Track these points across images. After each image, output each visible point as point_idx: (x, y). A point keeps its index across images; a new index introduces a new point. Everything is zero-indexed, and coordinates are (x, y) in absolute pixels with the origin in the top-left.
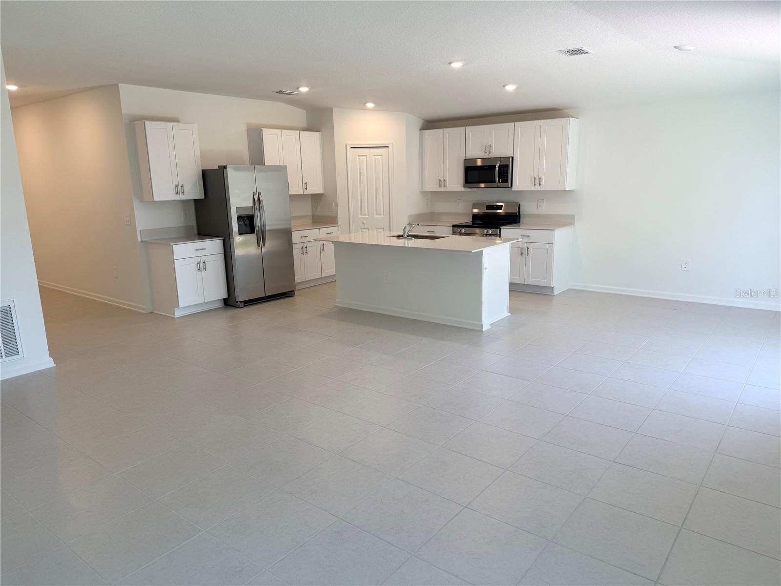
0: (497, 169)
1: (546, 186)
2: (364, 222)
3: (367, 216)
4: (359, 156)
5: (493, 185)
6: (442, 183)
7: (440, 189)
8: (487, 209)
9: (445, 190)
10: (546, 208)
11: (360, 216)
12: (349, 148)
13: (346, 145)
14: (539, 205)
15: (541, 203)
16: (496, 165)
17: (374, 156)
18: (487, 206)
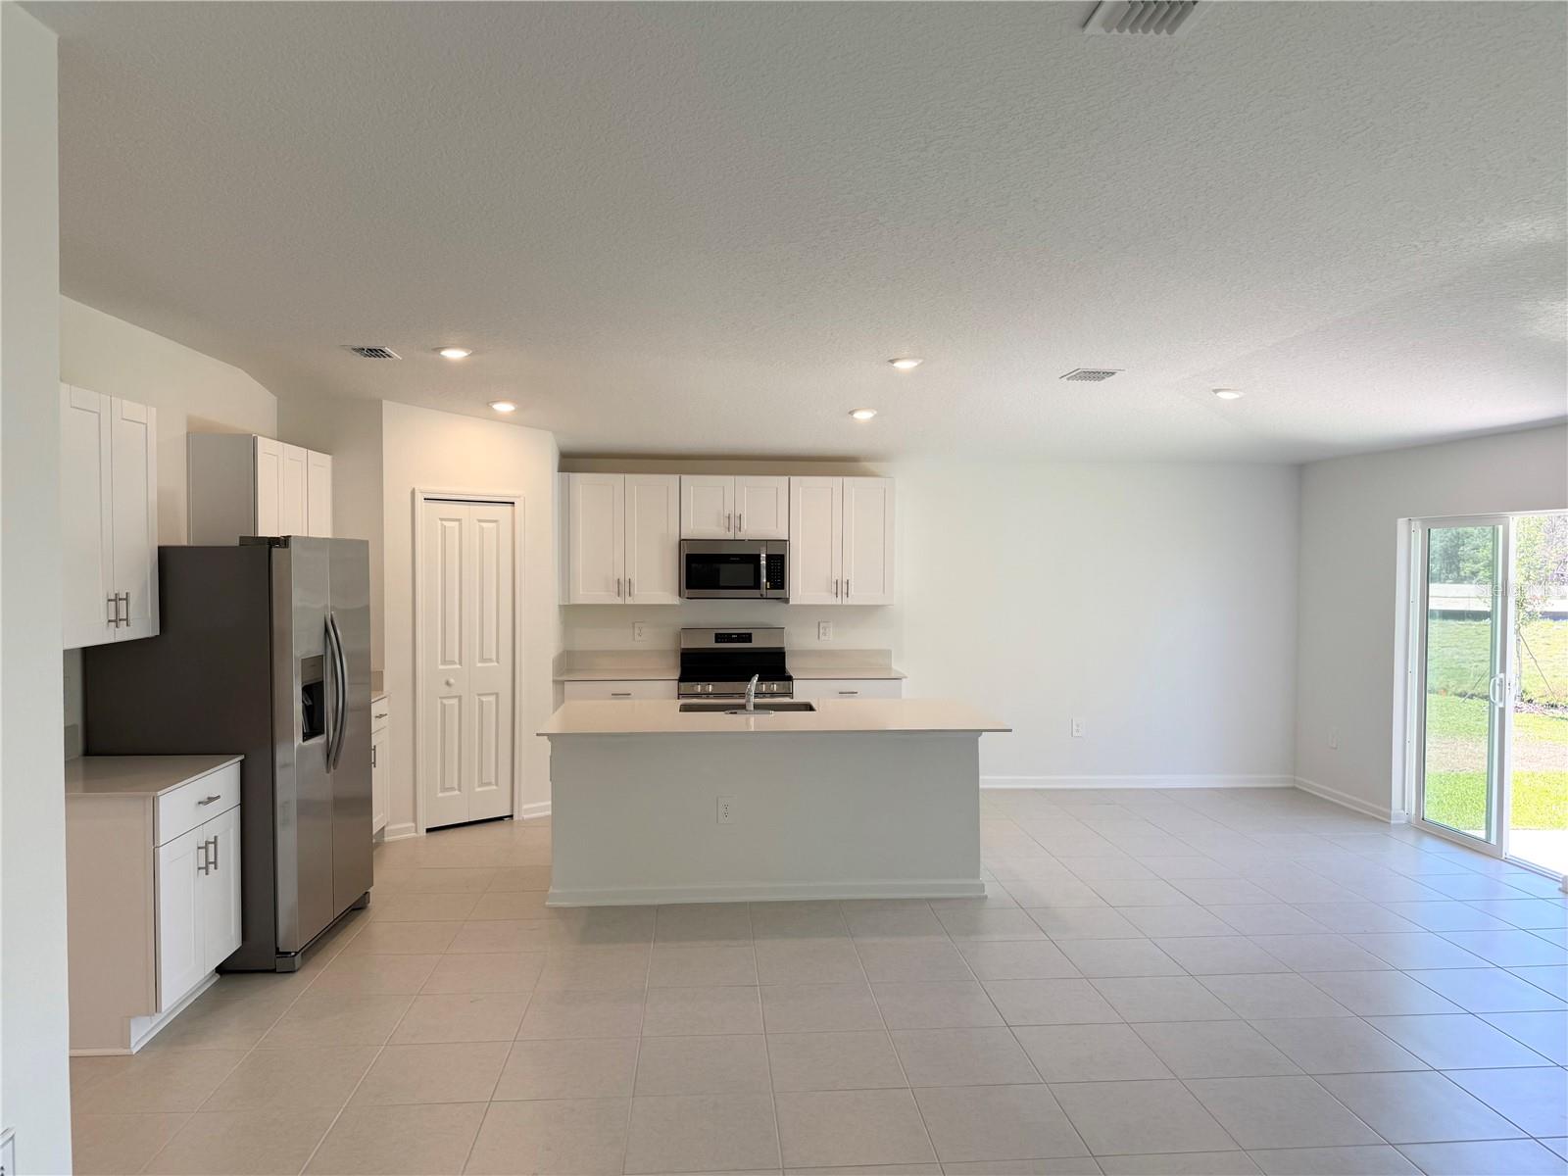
0: (763, 562)
1: (856, 598)
2: (452, 681)
3: (458, 666)
4: (441, 519)
5: (755, 593)
6: (624, 586)
7: (619, 601)
8: (717, 641)
9: (629, 601)
10: (833, 639)
11: (441, 667)
12: (419, 498)
13: (413, 493)
14: (821, 631)
15: (825, 628)
16: (759, 555)
17: (480, 521)
18: (716, 635)
